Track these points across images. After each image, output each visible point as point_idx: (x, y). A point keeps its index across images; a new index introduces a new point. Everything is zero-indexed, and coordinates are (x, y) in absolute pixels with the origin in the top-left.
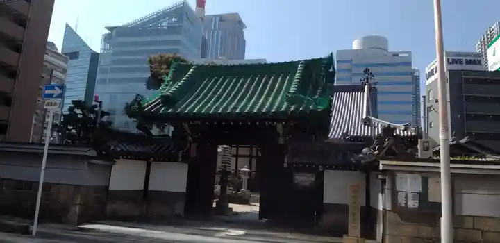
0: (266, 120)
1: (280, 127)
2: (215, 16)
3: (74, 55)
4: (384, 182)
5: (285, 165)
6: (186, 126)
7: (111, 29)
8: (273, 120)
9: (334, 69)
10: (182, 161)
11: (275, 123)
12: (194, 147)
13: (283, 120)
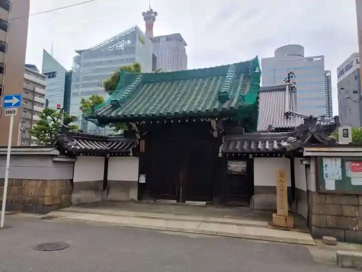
0: (201, 117)
1: (213, 123)
2: (163, 37)
3: (52, 75)
4: (307, 166)
5: (220, 155)
6: (134, 125)
7: (80, 52)
8: (207, 117)
9: (260, 70)
10: (133, 156)
11: (209, 120)
12: (143, 143)
13: (216, 116)
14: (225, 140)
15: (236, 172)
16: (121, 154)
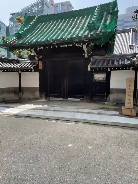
0: (76, 42)
1: (85, 47)
2: (59, 3)
5: (89, 69)
10: (34, 72)
11: (81, 44)
12: (40, 63)
13: (87, 42)
14: (92, 60)
15: (99, 80)
16: (27, 71)
